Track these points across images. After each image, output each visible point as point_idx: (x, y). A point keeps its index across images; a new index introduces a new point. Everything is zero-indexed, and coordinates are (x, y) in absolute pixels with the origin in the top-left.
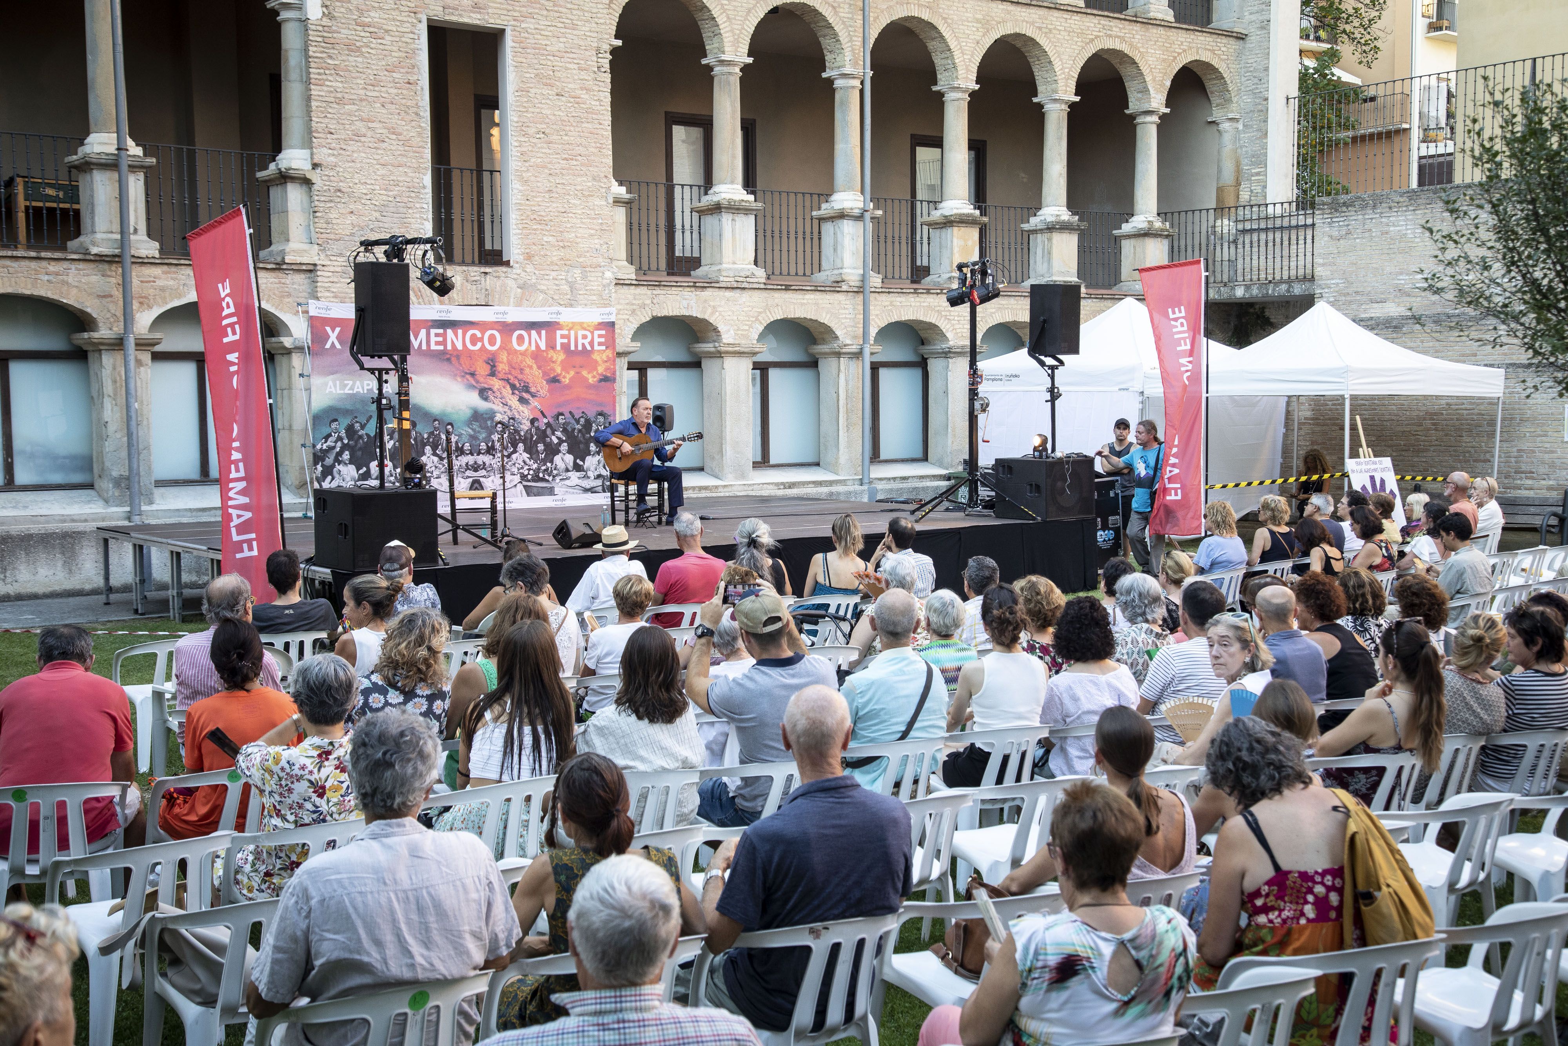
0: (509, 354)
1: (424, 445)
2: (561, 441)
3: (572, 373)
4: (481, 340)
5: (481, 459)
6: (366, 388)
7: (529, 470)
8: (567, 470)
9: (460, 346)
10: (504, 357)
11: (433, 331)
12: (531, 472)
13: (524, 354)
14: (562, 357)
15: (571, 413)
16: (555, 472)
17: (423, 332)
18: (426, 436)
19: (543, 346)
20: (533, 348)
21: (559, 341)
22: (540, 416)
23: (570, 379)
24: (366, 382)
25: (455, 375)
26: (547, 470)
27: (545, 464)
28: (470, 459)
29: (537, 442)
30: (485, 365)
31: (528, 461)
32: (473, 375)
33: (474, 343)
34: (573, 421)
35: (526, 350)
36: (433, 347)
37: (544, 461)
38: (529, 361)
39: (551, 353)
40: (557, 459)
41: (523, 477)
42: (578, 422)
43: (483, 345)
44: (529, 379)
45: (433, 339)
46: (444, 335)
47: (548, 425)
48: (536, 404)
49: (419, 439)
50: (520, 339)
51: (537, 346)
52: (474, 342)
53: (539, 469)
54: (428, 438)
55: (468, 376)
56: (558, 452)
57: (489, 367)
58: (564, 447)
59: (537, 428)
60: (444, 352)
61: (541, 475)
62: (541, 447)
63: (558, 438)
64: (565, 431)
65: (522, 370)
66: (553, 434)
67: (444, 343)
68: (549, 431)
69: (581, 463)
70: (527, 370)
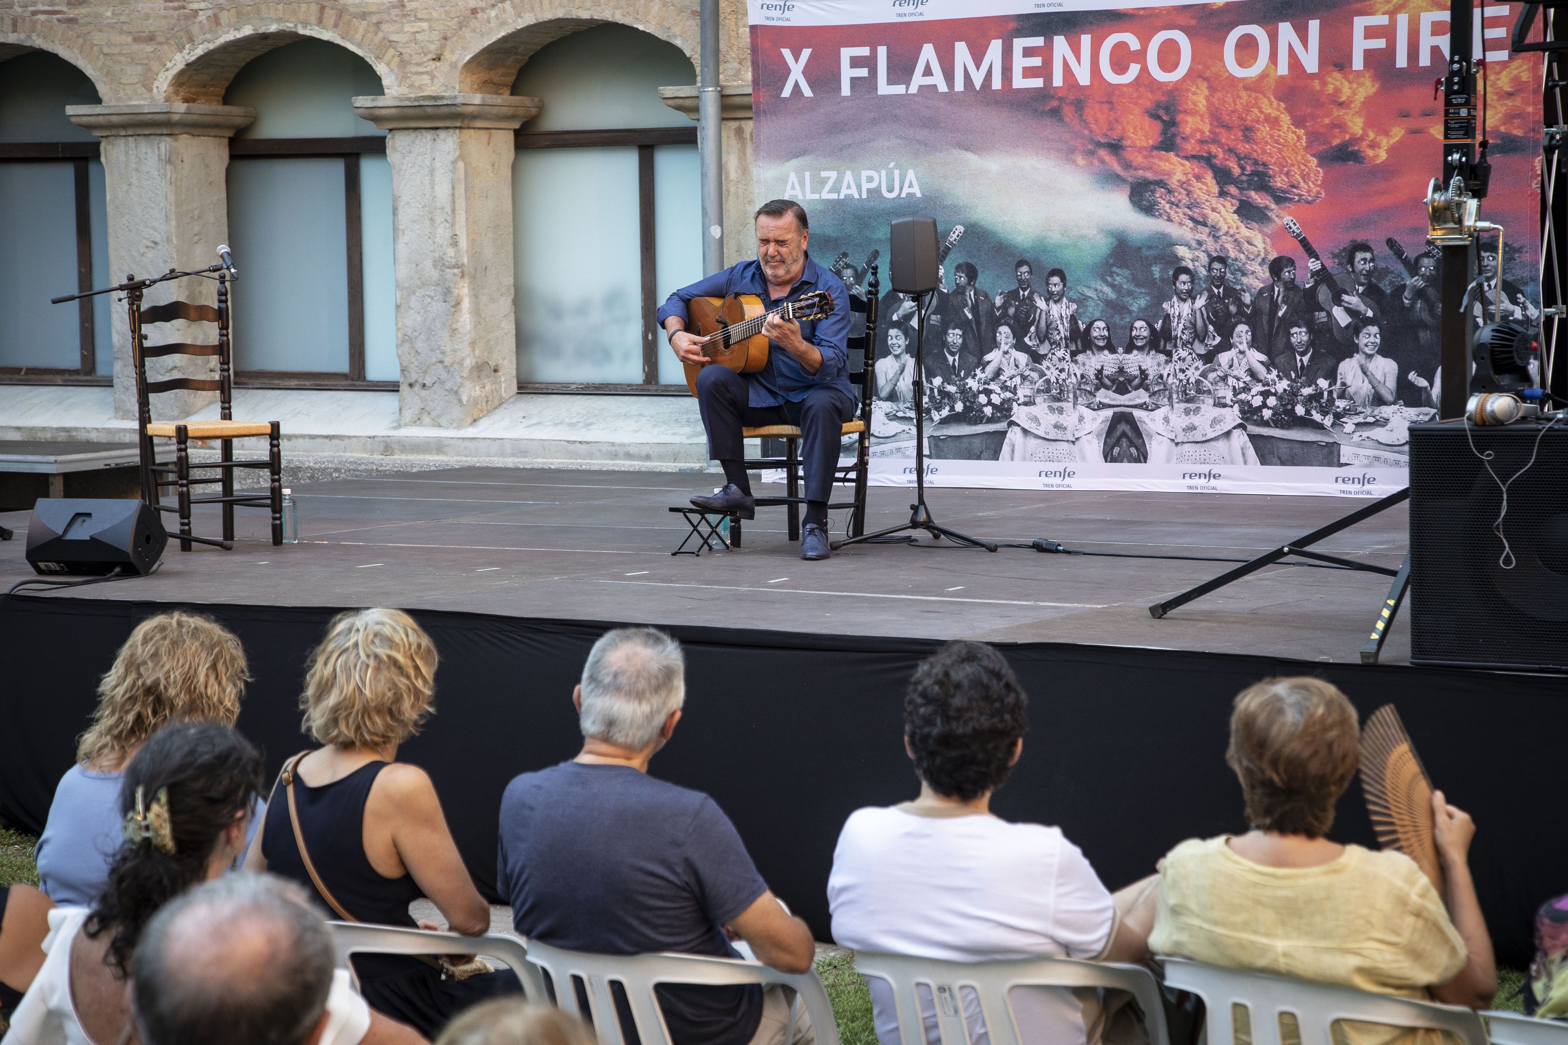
0: (1212, 89)
1: (996, 323)
2: (1359, 322)
3: (1398, 133)
4: (1140, 56)
5: (1134, 362)
6: (865, 186)
7: (1266, 394)
8: (1378, 400)
9: (1084, 77)
10: (1199, 97)
11: (1019, 44)
12: (1272, 401)
13: (1255, 86)
14: (1368, 88)
15: (1391, 243)
16: (1341, 404)
17: (995, 48)
18: (998, 301)
19: (1311, 62)
20: (1283, 69)
21: (1360, 45)
22: (1298, 253)
23: (1391, 151)
24: (865, 174)
25: (1072, 151)
26: (1317, 396)
27: (1311, 382)
28: (1107, 361)
29: (1288, 323)
30: (1147, 122)
31: (1261, 371)
32: (1115, 148)
33: (1119, 67)
34: (1400, 267)
35: (1263, 76)
36: (1019, 82)
37: (1309, 375)
38: (1271, 106)
39: (1336, 80)
40: (1349, 369)
41: (1249, 414)
42: (1413, 267)
43: (1144, 70)
44: (1270, 154)
45: (1019, 62)
46: (1046, 53)
47: (1323, 276)
48: (1287, 219)
49: (983, 308)
50: (1247, 46)
51: (1295, 62)
52: (1120, 62)
53: (1292, 395)
54: (1005, 307)
55: (1102, 153)
56: (1350, 349)
57: (1158, 126)
58: (1370, 336)
59: (1291, 286)
60: (1044, 94)
61: (1300, 410)
62: (1299, 335)
63: (1349, 311)
64: (1372, 293)
65: (1248, 132)
66: (1338, 301)
67: (1045, 71)
68: (1324, 294)
69: (1423, 383)
70: (1264, 131)
